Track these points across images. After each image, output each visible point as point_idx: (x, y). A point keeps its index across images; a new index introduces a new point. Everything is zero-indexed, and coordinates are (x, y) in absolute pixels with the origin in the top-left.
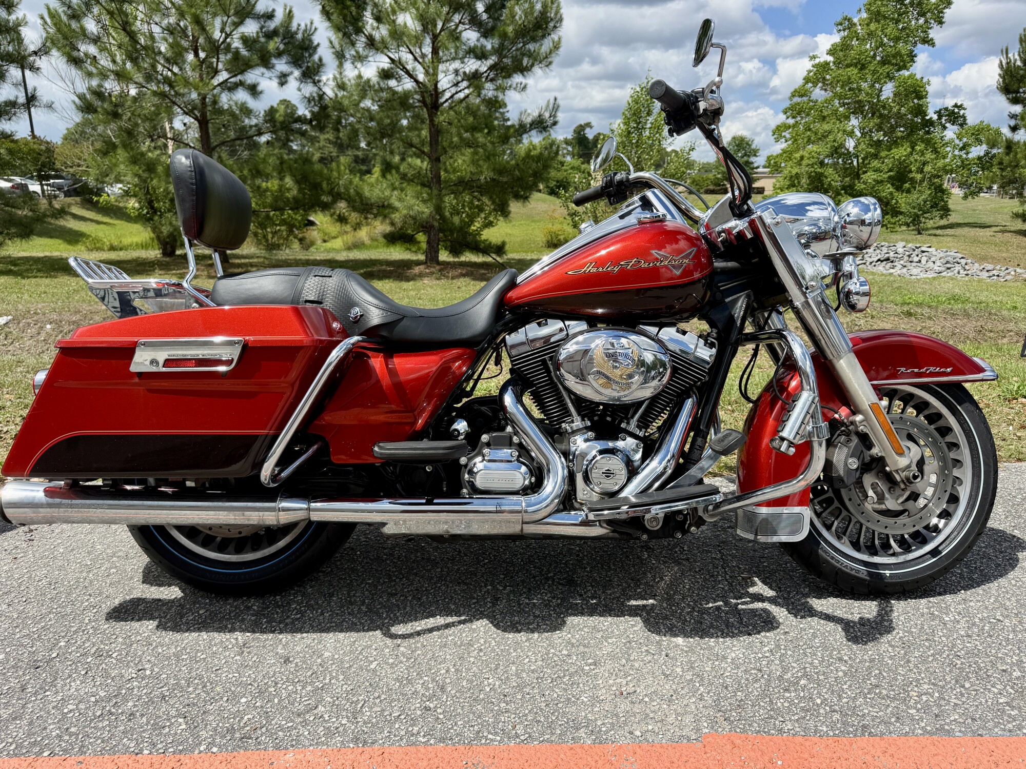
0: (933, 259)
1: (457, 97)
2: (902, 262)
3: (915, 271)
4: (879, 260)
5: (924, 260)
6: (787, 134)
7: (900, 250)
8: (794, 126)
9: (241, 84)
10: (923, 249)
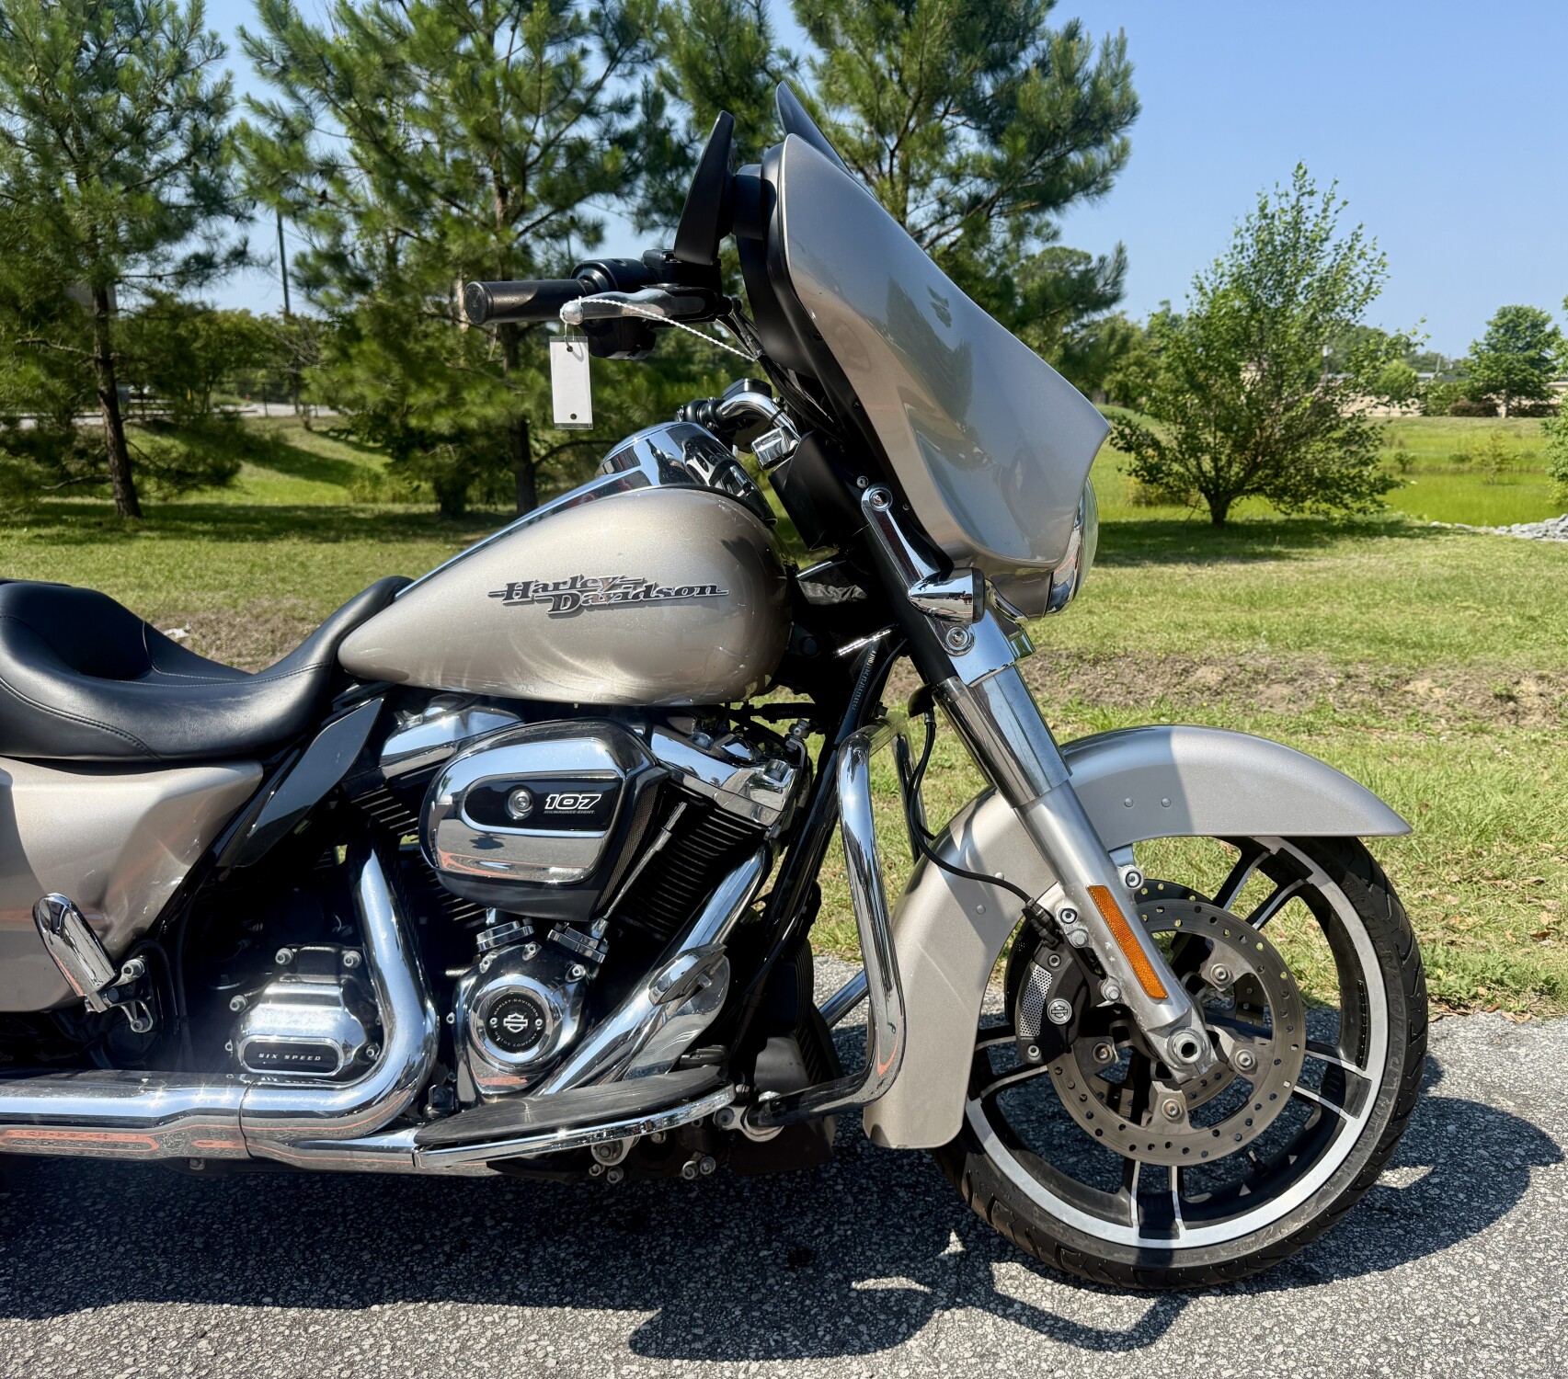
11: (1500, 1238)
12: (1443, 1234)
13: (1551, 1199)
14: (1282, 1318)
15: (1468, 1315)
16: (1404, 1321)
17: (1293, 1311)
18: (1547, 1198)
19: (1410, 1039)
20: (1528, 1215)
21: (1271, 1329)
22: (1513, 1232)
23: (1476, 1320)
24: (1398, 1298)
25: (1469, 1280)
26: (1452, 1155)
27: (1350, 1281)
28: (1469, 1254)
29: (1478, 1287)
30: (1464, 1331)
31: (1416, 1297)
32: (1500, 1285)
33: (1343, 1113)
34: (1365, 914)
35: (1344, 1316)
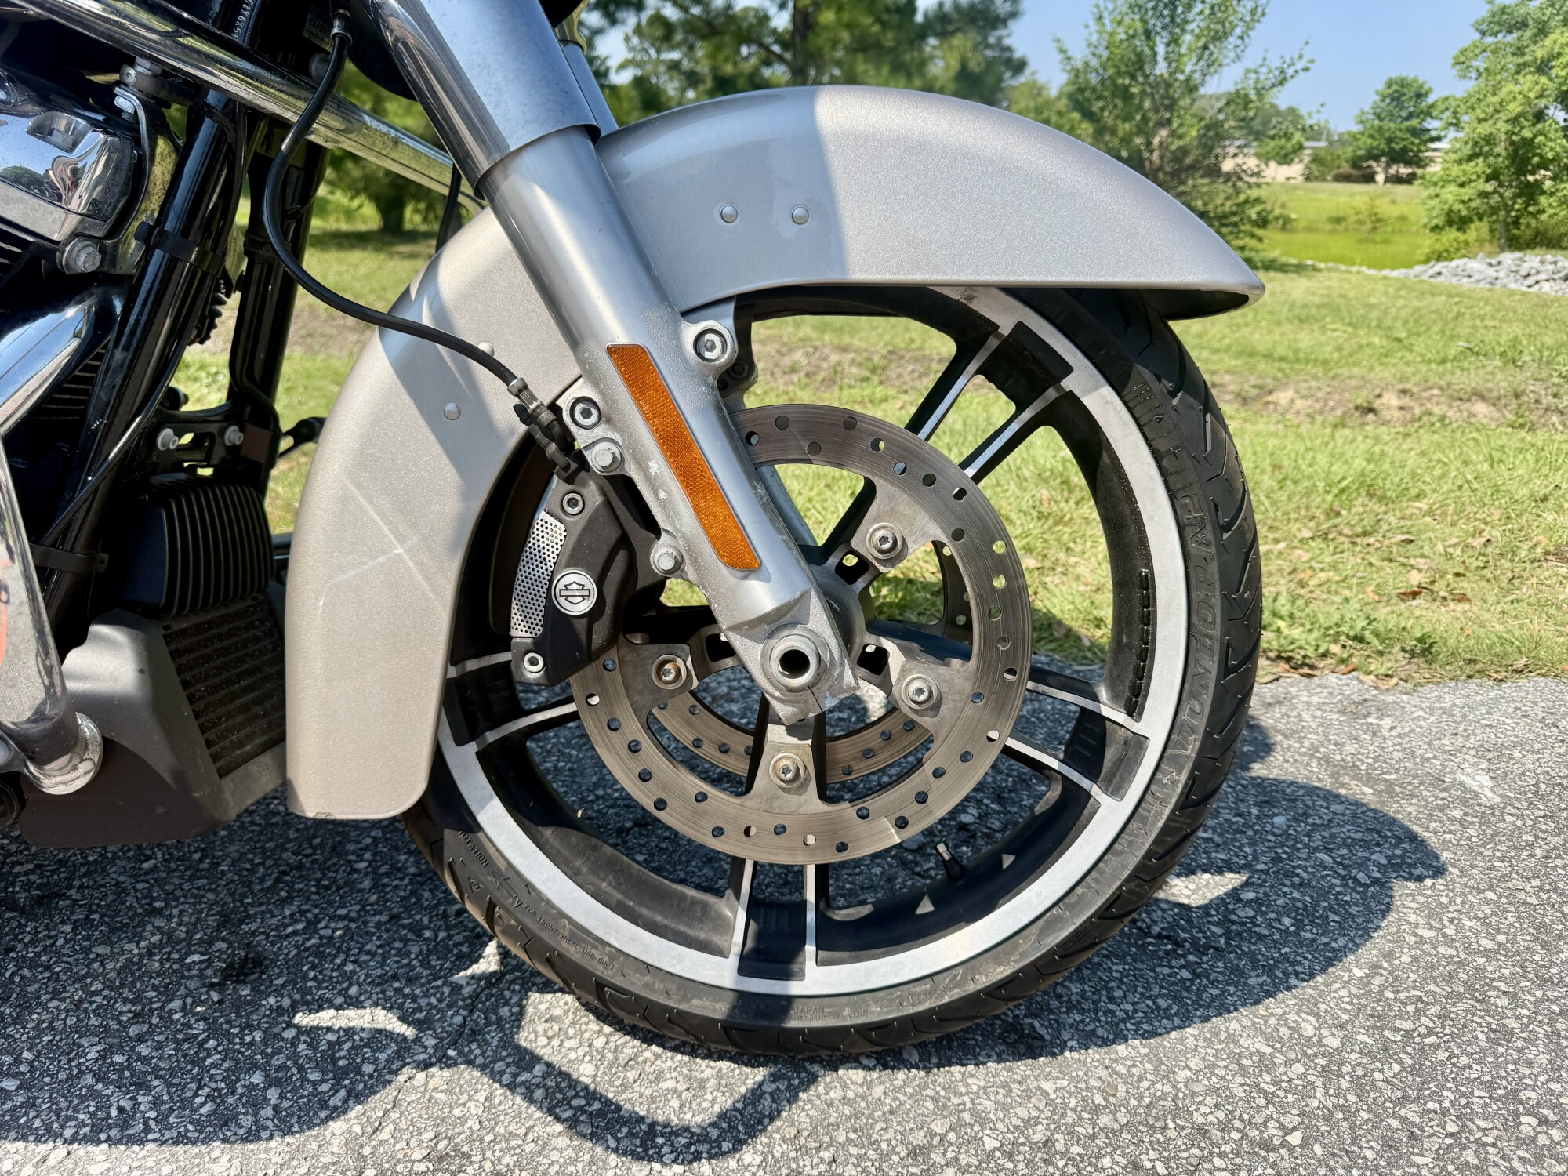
11: (1343, 992)
12: (1252, 981)
13: (1427, 934)
14: (966, 1116)
15: (1281, 1127)
16: (1172, 1134)
17: (988, 1104)
18: (1420, 932)
19: (1225, 670)
20: (1389, 957)
21: (943, 1137)
22: (1365, 982)
23: (1295, 1138)
24: (1167, 1089)
25: (1288, 1063)
26: (1277, 859)
27: (1093, 1054)
28: (1292, 1017)
29: (1303, 1076)
30: (1272, 1156)
31: (1197, 1088)
32: (1339, 1075)
33: (1095, 791)
34: (1161, 446)
35: (1071, 1117)
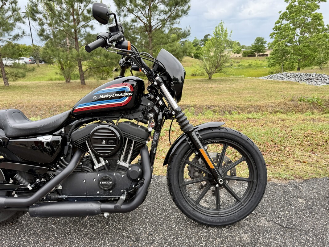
0: (326, 79)
1: (158, 28)
2: (315, 80)
3: (319, 83)
4: (306, 79)
5: (323, 79)
6: (274, 36)
7: (314, 76)
8: (277, 33)
9: (88, 26)
10: (322, 75)
